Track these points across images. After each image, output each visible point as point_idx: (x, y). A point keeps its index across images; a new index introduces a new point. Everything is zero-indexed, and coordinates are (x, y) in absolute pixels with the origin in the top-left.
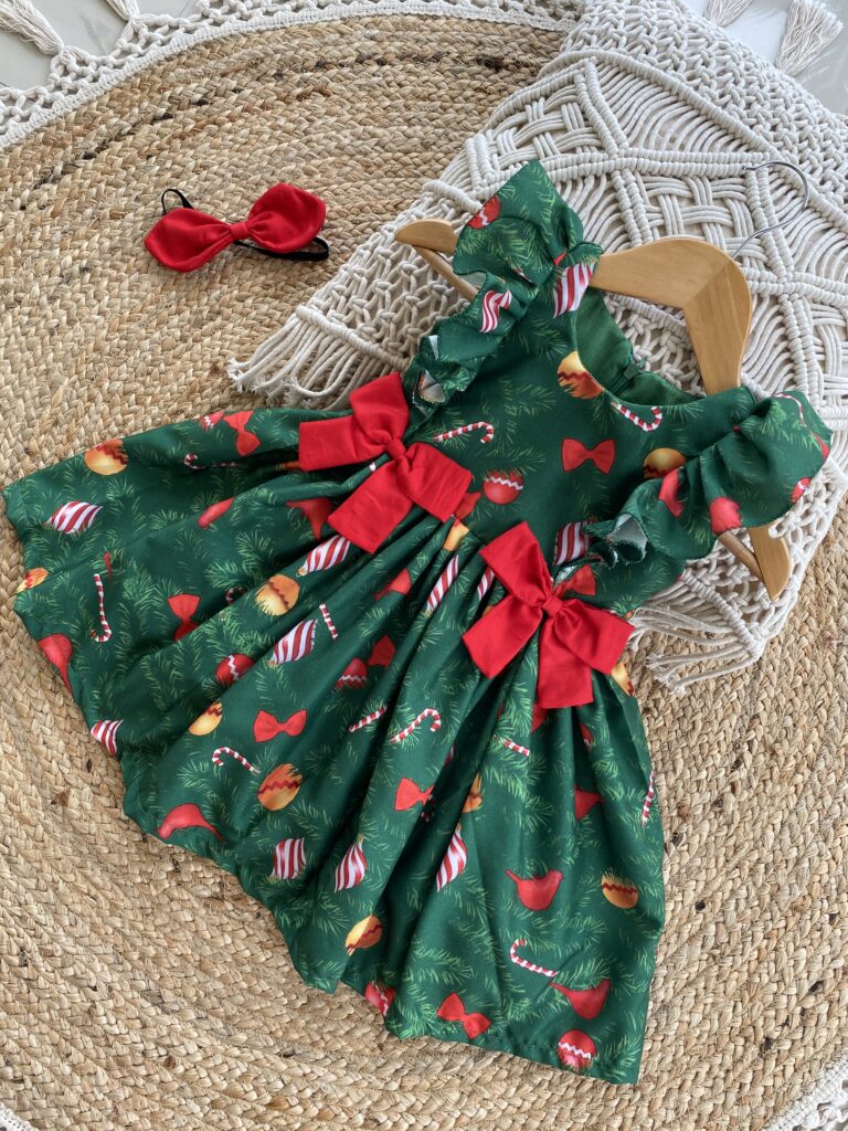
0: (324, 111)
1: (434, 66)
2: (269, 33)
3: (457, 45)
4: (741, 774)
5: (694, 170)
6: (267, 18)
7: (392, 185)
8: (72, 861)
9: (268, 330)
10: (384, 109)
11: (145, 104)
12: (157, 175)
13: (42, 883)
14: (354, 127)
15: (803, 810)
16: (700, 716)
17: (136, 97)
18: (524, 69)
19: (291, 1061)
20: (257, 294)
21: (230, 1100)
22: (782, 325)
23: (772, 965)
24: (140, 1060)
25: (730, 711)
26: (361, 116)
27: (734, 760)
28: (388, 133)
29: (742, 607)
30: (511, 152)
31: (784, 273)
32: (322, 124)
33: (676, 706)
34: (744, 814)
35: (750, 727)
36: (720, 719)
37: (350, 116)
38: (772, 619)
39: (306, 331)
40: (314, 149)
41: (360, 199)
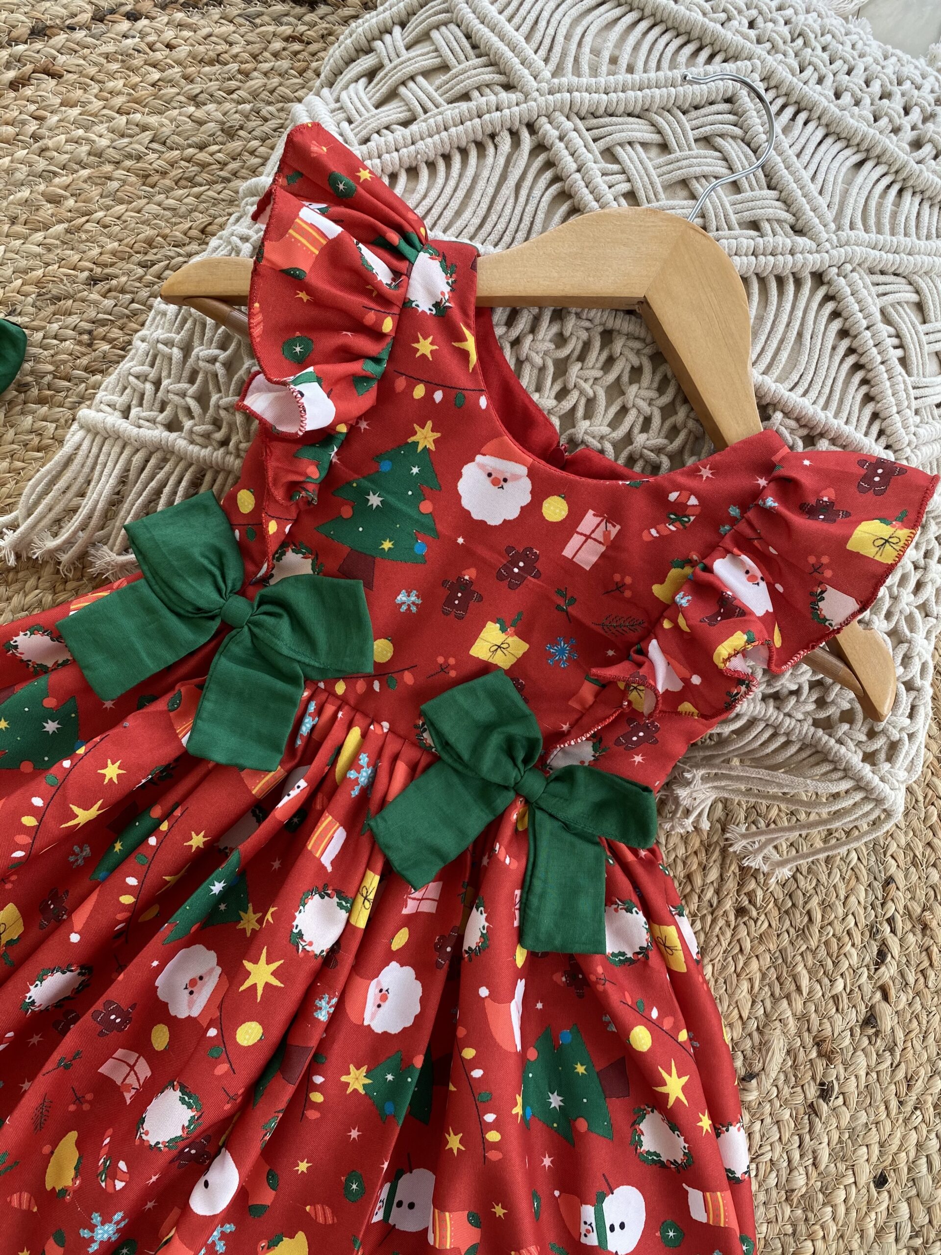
0: (58, 101)
1: (215, 12)
4: (889, 971)
5: (657, 100)
7: (190, 200)
9: (40, 455)
10: (153, 85)
14: (111, 119)
16: (814, 902)
20: (10, 402)
22: (836, 314)
25: (853, 882)
26: (118, 101)
27: (875, 953)
28: (166, 122)
29: (859, 744)
30: (367, 115)
31: (824, 236)
32: (60, 121)
33: (779, 894)
34: (908, 1027)
35: (884, 898)
36: (842, 897)
37: (102, 103)
38: (907, 753)
39: (100, 450)
40: (55, 161)
41: (145, 227)
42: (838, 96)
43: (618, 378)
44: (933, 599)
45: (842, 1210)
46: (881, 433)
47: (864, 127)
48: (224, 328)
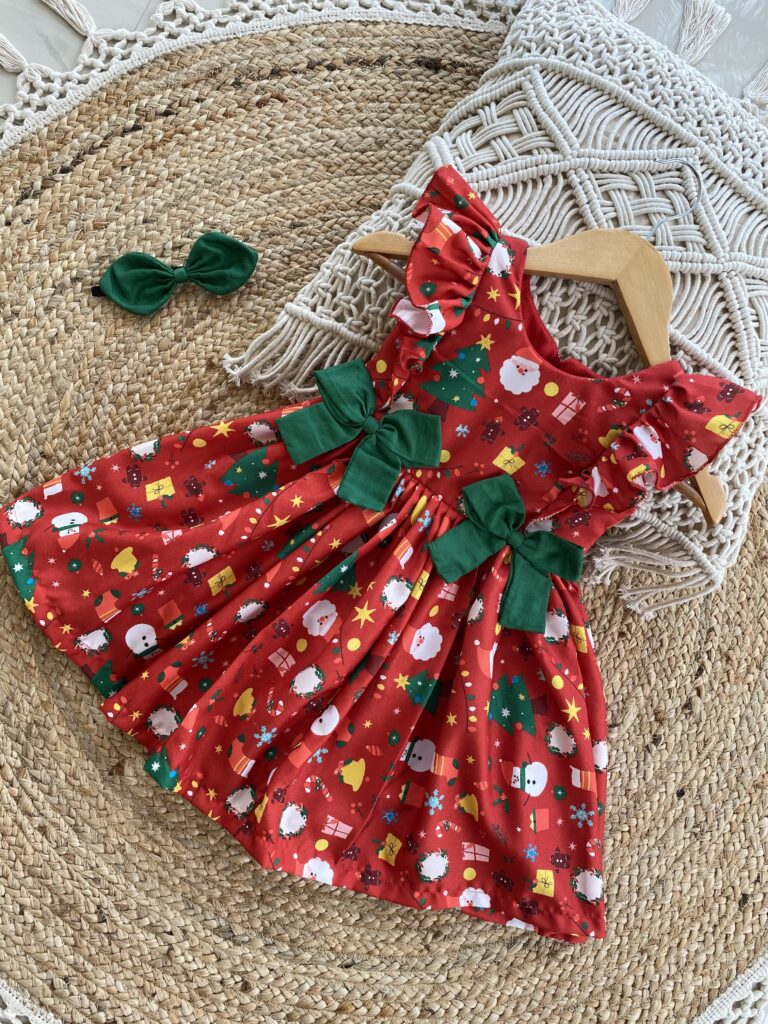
0: (283, 116)
1: (379, 69)
2: (224, 44)
3: (398, 49)
4: (703, 680)
5: (638, 166)
6: (220, 30)
7: (353, 183)
8: (135, 823)
10: (338, 112)
11: (114, 117)
12: (134, 185)
13: (110, 848)
14: (312, 130)
15: (756, 703)
16: (666, 634)
17: (105, 111)
18: (460, 69)
19: (353, 970)
20: (241, 292)
21: (303, 1012)
22: (722, 299)
23: (742, 834)
24: (219, 988)
25: (690, 627)
26: (318, 120)
27: (697, 669)
28: (344, 135)
29: (702, 542)
30: (472, 155)
31: (722, 254)
32: (282, 129)
33: (646, 628)
34: (710, 712)
35: (707, 639)
36: (682, 635)
37: (308, 120)
38: (729, 551)
39: (297, 327)
40: (279, 153)
41: (325, 197)
42: (744, 170)
43: (595, 322)
44: (757, 467)
45: (656, 805)
46: (739, 369)
47: (756, 192)
48: (378, 267)
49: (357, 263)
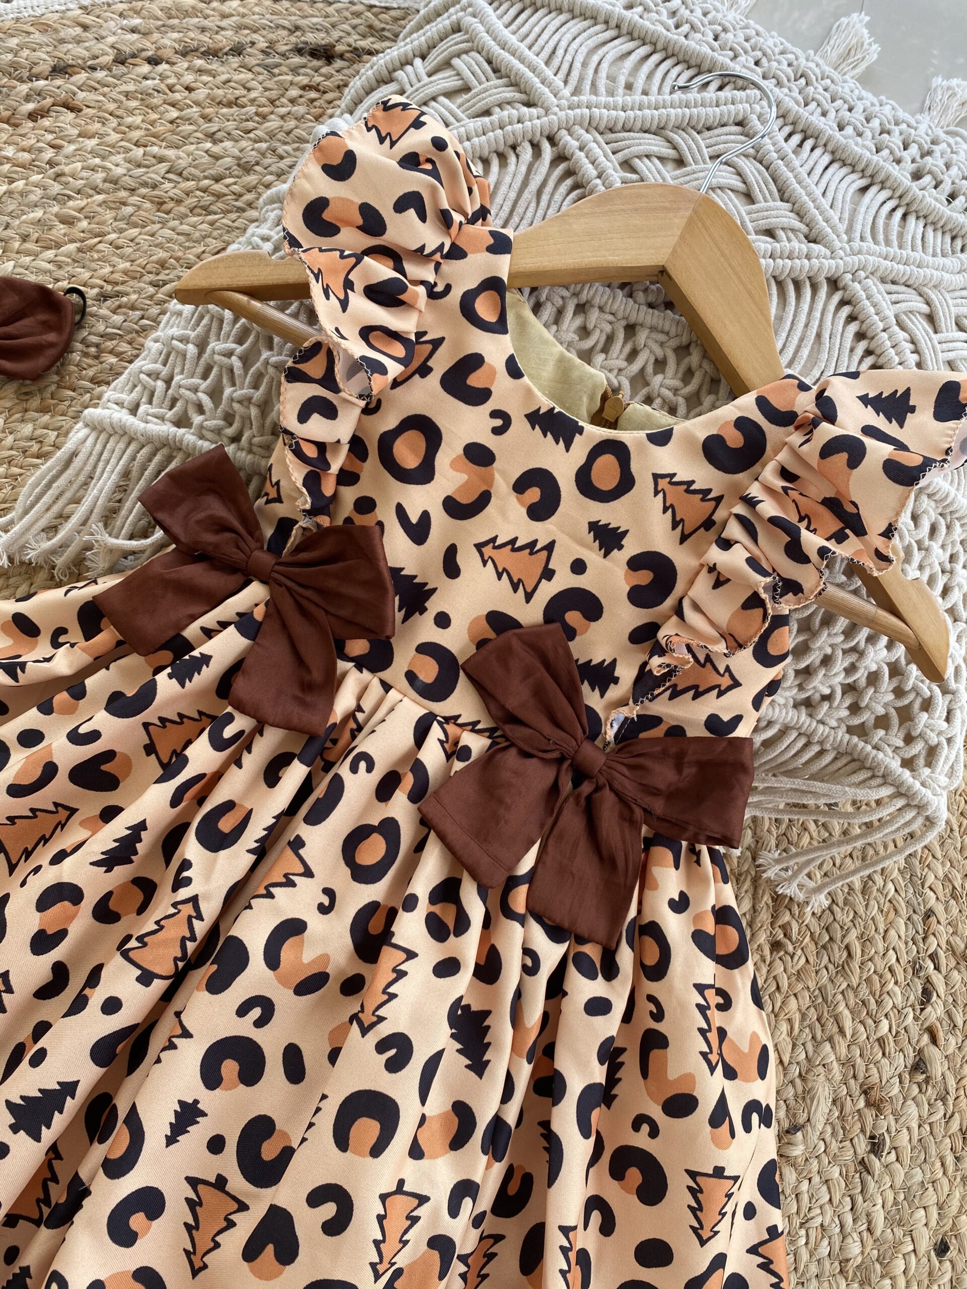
0: (75, 132)
1: (235, 61)
3: (264, 32)
4: (935, 1012)
5: (673, 118)
7: (205, 226)
9: (37, 461)
10: (171, 122)
14: (128, 151)
16: (853, 935)
20: (10, 409)
22: (851, 318)
25: (892, 913)
26: (136, 135)
27: (920, 992)
28: (183, 155)
29: (897, 749)
31: (837, 244)
32: (76, 150)
33: (816, 927)
34: (959, 1073)
35: (926, 932)
36: (882, 931)
37: (119, 136)
38: (947, 758)
39: (104, 447)
40: (70, 186)
41: (158, 249)
42: (841, 128)
44: (961, 604)
45: (902, 1283)
47: (867, 155)
48: (243, 320)
49: (205, 321)
